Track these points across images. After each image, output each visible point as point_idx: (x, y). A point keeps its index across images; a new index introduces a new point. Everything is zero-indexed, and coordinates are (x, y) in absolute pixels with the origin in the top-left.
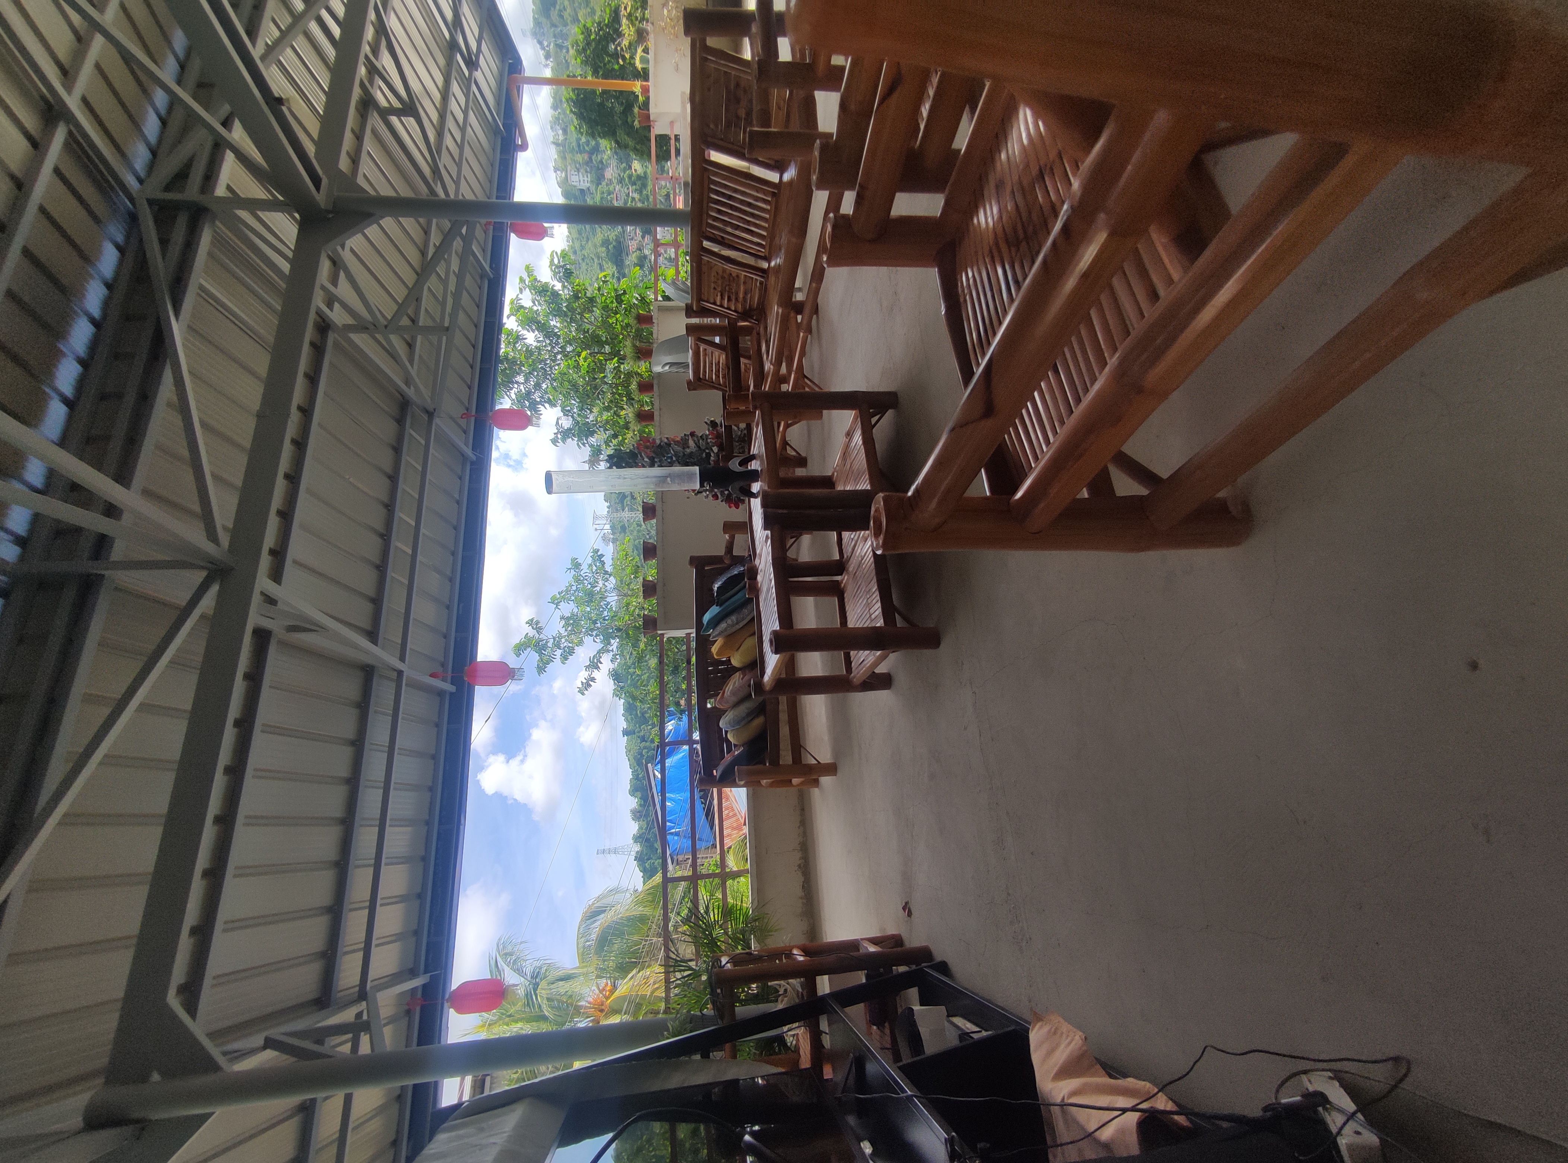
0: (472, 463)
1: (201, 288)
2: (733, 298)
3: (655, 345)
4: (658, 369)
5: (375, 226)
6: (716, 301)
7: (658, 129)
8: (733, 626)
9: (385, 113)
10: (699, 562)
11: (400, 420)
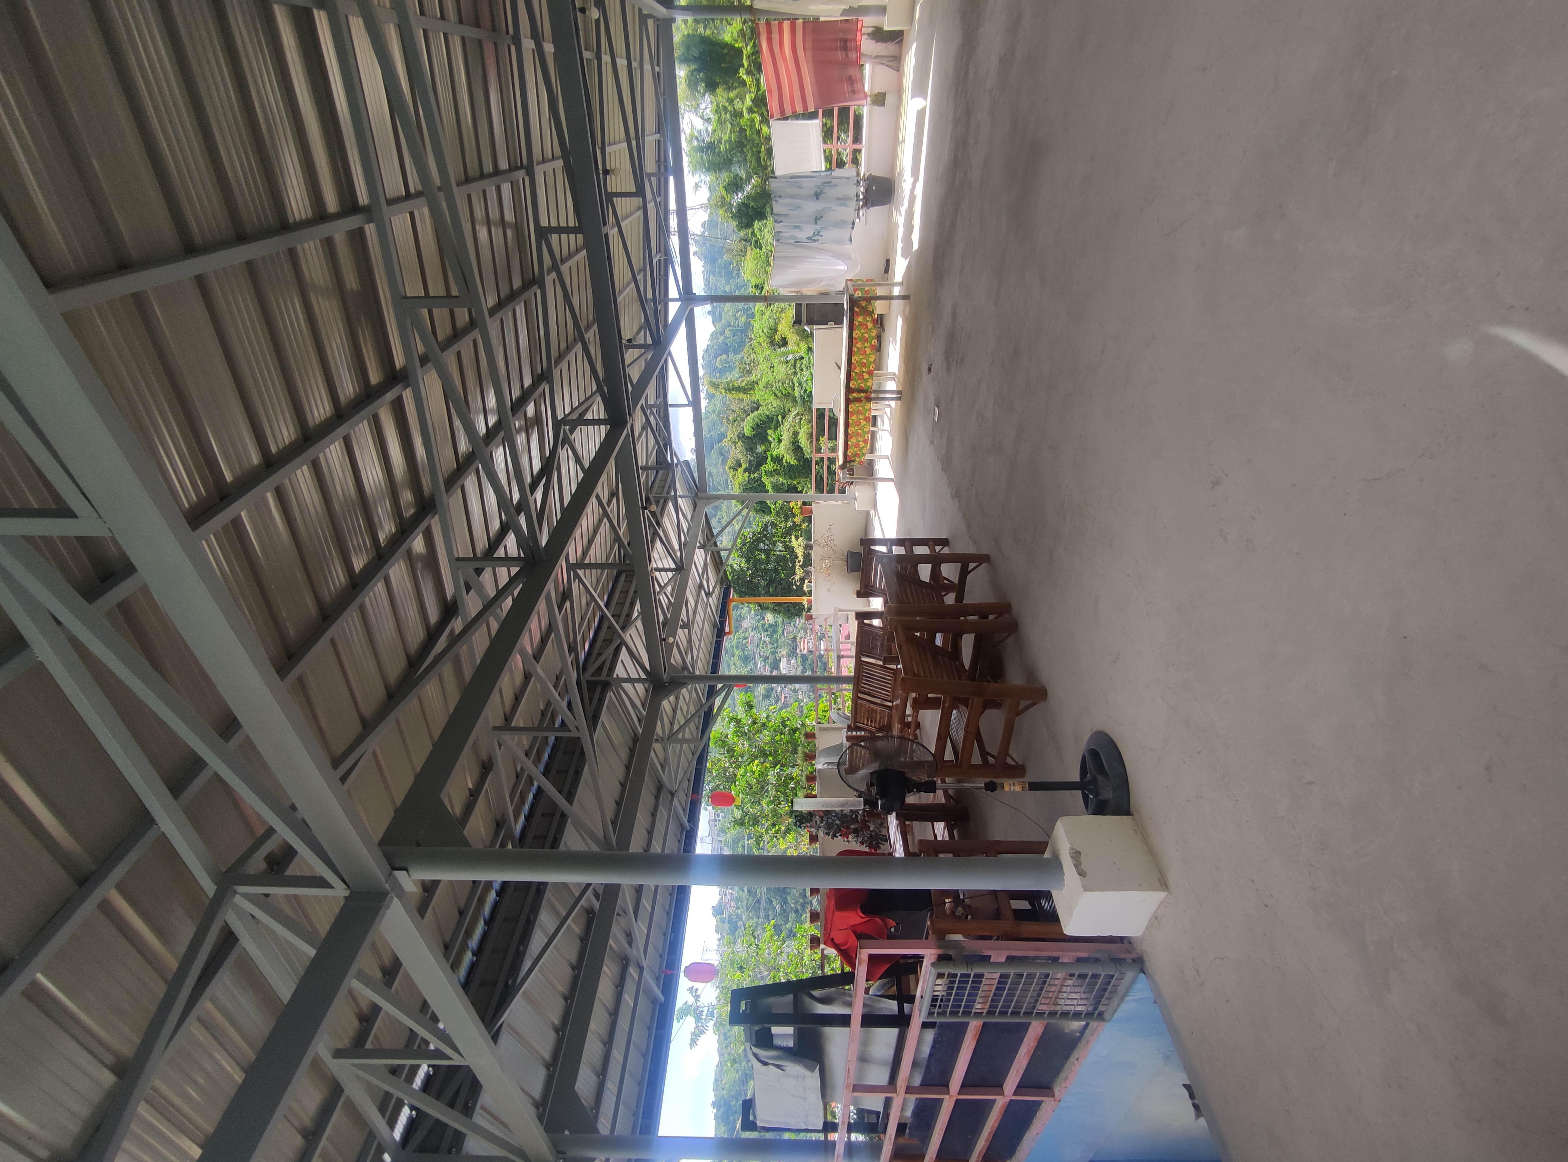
0: (687, 832)
2: (874, 721)
3: (817, 752)
4: (819, 766)
6: (865, 723)
11: (657, 797)
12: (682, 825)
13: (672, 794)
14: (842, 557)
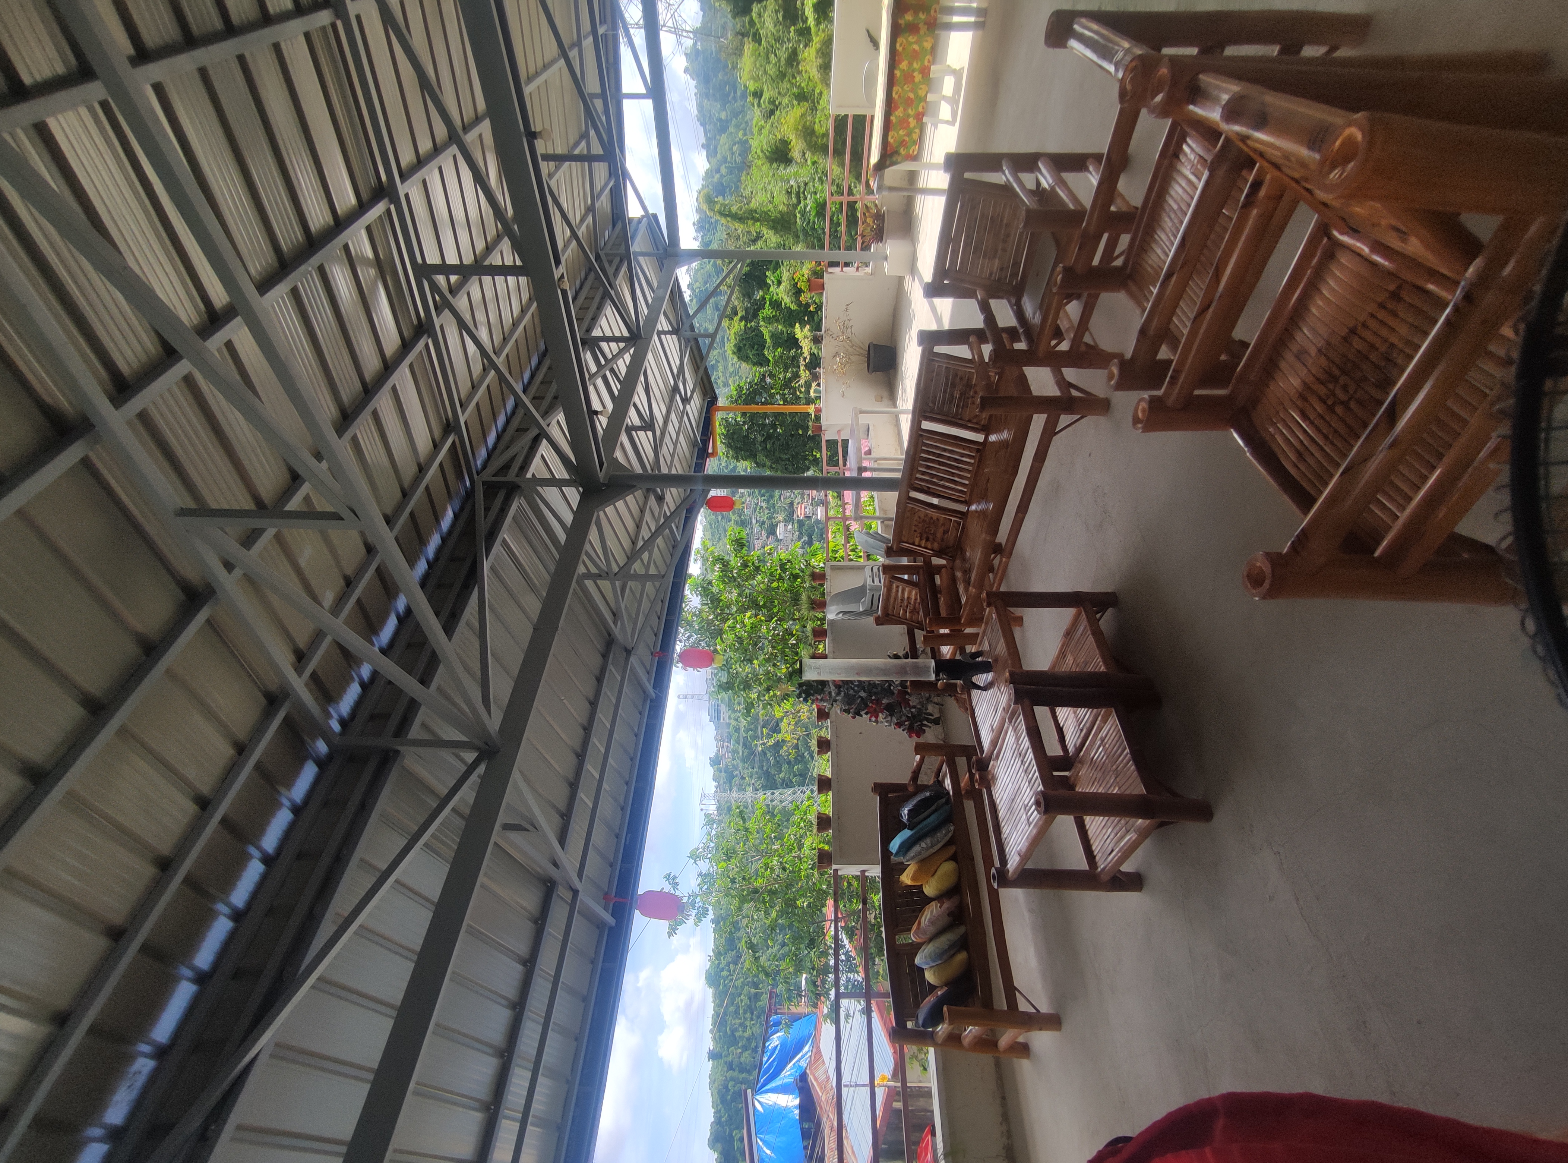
0: (652, 701)
1: (504, 540)
2: (931, 538)
3: (828, 598)
4: (831, 617)
5: (612, 506)
6: (916, 542)
7: (827, 436)
8: (927, 849)
9: (630, 430)
10: (881, 789)
11: (605, 656)
12: (644, 692)
13: (628, 652)
14: (862, 351)
